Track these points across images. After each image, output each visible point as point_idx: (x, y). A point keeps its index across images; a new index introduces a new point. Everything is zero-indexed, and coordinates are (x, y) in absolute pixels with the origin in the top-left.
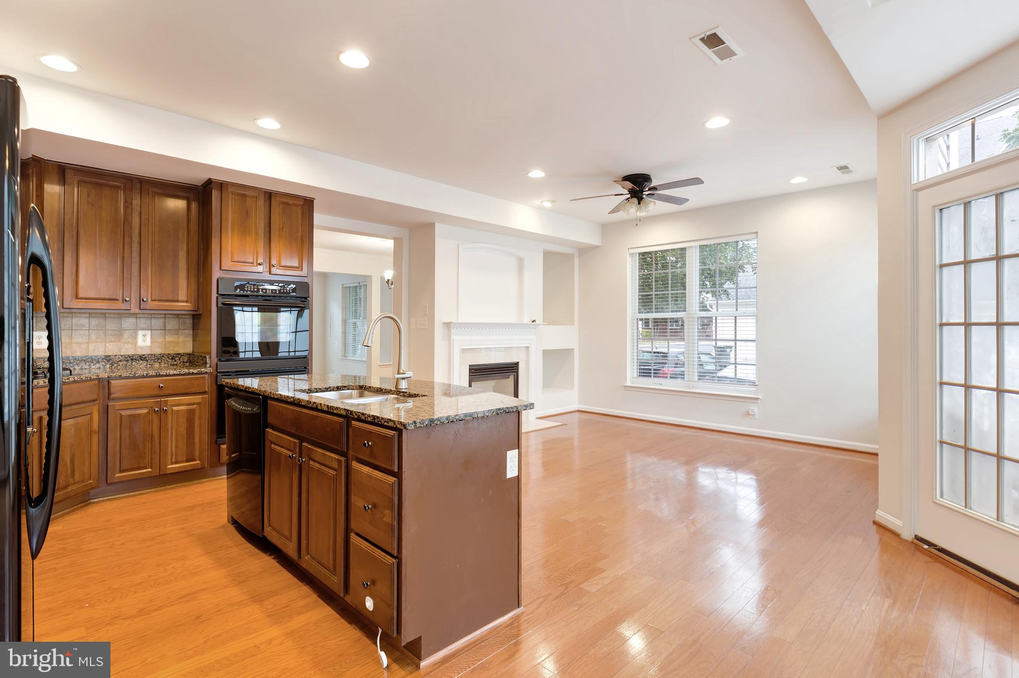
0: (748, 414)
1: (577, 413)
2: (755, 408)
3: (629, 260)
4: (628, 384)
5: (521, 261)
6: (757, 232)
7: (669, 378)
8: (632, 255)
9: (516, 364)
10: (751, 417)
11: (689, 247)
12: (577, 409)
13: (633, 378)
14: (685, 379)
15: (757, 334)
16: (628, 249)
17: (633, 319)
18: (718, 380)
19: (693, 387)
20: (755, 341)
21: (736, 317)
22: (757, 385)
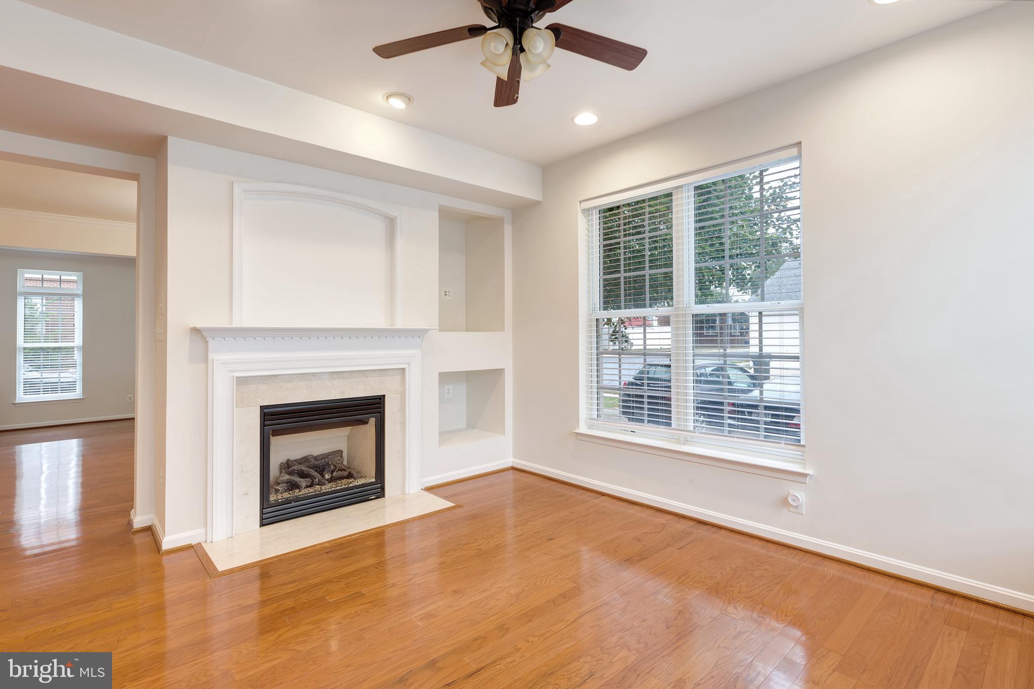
0: (785, 502)
1: (511, 471)
2: (799, 494)
3: (581, 221)
4: (583, 429)
5: (391, 223)
6: (800, 143)
7: (646, 421)
8: (587, 212)
9: (380, 399)
10: (791, 509)
11: (677, 188)
12: (510, 465)
13: (591, 419)
14: (673, 426)
15: (803, 345)
16: (580, 202)
17: (590, 320)
18: (730, 432)
19: (686, 442)
20: (797, 358)
21: (760, 313)
22: (804, 446)
